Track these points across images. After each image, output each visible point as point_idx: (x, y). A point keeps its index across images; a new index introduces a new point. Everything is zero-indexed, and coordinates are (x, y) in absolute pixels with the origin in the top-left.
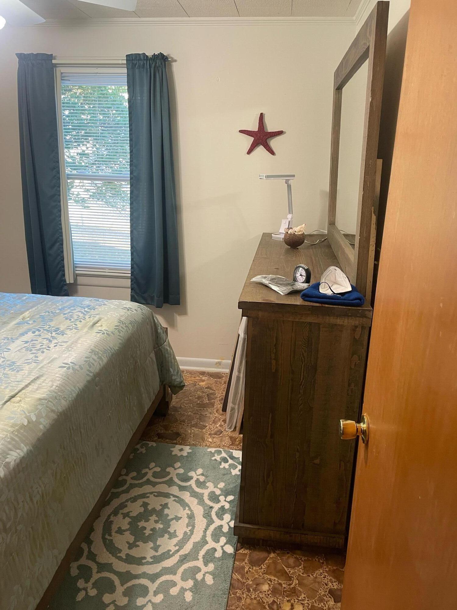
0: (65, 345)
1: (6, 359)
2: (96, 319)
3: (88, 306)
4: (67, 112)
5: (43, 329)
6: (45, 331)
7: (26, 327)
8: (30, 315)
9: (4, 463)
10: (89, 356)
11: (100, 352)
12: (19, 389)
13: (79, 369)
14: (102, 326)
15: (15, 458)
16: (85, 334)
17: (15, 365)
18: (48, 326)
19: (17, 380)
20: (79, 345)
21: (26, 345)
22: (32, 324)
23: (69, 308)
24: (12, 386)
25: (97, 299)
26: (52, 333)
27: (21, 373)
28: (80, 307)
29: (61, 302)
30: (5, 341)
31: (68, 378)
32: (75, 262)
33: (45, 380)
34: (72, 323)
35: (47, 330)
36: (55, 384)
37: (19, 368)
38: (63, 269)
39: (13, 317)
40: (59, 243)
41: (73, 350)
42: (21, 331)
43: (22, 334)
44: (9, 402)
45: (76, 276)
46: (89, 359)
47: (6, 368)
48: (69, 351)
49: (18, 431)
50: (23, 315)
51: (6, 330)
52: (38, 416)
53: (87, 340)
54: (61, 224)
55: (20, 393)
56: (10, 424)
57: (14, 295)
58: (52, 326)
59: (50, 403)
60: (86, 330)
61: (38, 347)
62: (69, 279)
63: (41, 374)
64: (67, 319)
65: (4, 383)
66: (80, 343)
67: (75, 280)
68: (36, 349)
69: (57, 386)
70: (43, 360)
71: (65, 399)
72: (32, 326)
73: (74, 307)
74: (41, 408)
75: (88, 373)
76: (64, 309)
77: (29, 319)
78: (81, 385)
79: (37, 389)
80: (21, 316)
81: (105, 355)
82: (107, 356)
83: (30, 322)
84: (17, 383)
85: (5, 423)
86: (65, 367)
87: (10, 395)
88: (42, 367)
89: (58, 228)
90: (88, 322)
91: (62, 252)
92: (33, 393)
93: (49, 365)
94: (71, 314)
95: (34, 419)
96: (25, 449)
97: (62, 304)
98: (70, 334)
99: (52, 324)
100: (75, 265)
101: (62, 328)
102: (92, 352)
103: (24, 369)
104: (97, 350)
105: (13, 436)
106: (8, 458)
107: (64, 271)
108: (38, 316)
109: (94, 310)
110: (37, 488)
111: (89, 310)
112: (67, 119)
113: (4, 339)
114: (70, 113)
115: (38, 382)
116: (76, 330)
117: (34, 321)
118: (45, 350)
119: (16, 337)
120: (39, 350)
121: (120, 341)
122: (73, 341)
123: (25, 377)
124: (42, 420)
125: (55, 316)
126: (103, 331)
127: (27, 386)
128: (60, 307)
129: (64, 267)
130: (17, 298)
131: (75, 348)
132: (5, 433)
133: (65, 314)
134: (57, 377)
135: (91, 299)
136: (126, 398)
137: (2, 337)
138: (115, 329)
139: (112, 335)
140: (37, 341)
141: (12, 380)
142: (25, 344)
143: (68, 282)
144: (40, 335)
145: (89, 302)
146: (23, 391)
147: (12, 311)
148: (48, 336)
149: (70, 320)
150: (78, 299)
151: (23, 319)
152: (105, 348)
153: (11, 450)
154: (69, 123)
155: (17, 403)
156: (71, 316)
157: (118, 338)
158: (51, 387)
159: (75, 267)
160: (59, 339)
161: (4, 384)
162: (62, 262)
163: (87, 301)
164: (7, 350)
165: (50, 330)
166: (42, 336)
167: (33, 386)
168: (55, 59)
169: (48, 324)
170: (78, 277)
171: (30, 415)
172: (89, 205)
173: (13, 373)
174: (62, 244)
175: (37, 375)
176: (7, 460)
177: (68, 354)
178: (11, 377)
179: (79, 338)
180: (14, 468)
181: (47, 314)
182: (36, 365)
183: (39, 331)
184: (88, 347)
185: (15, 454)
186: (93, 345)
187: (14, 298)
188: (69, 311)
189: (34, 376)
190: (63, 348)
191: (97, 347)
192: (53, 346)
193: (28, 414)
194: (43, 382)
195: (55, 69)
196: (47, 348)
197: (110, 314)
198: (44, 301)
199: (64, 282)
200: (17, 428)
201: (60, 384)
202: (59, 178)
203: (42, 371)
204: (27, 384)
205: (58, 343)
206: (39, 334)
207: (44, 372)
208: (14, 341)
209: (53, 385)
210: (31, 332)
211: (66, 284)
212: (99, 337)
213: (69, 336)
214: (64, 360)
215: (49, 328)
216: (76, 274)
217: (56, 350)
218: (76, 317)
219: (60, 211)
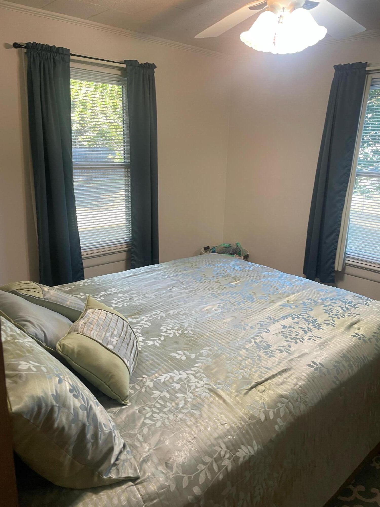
0: (319, 341)
1: (264, 340)
2: (355, 320)
3: (350, 302)
4: (370, 115)
5: (302, 318)
6: (303, 320)
7: (288, 310)
8: (295, 299)
9: (234, 456)
10: (339, 361)
11: (352, 359)
12: (266, 377)
13: (326, 373)
14: (359, 329)
15: (245, 454)
16: (341, 334)
17: (269, 349)
18: (307, 315)
19: (267, 366)
20: (332, 345)
21: (283, 330)
22: (294, 308)
23: (331, 300)
24: (261, 372)
25: (360, 296)
26: (309, 324)
27: (272, 359)
28: (342, 301)
29: (324, 292)
30: (267, 321)
31: (313, 381)
32: (347, 253)
33: (291, 375)
34: (330, 318)
35: (306, 320)
36: (300, 384)
37: (272, 353)
38: (334, 257)
39: (280, 298)
40: (335, 234)
41: (324, 348)
42: (283, 314)
43: (283, 318)
44: (254, 389)
45: (345, 265)
46: (338, 365)
47: (261, 350)
48: (321, 349)
49: (254, 425)
50: (289, 297)
51: (271, 309)
52: (277, 415)
53: (340, 342)
54: (341, 217)
55: (266, 383)
56: (250, 415)
57: (287, 275)
58: (311, 316)
59: (290, 403)
60: (342, 329)
61: (293, 335)
62: (338, 267)
63: (289, 367)
64: (326, 312)
65: (256, 365)
66: (333, 343)
67: (344, 269)
68: (291, 337)
69: (300, 387)
70: (294, 351)
71: (306, 403)
72: (293, 311)
73: (336, 300)
74: (281, 406)
75: (335, 380)
76: (326, 300)
77: (292, 303)
78: (325, 391)
79: (281, 384)
80: (287, 298)
81: (357, 363)
82: (358, 366)
83: (293, 307)
84: (266, 370)
85: (246, 411)
86: (312, 367)
87: (257, 382)
88: (292, 360)
89: (338, 220)
90: (346, 321)
91: (337, 242)
92: (277, 387)
93: (299, 359)
94: (331, 307)
95: (271, 416)
96: (256, 448)
97: (326, 294)
98: (325, 330)
99: (312, 314)
100: (346, 255)
101: (320, 320)
102: (344, 357)
103: (276, 356)
104: (349, 356)
105: (248, 429)
106: (239, 452)
107: (335, 259)
108: (301, 302)
109: (355, 308)
110: (260, 489)
111: (349, 307)
112: (369, 121)
113: (267, 318)
114: (373, 115)
115: (285, 375)
116: (332, 327)
117: (296, 306)
118: (298, 341)
119: (278, 318)
120: (293, 339)
121: (376, 352)
122: (327, 339)
123: (274, 366)
124: (279, 420)
125: (316, 306)
126: (360, 336)
127: (274, 376)
128: (323, 297)
129: (335, 255)
130: (288, 279)
131: (328, 347)
132: (242, 423)
133: (326, 306)
134: (303, 376)
135: (354, 294)
136: (371, 412)
137: (267, 316)
138: (373, 336)
139: (368, 342)
140: (294, 328)
141: (263, 364)
142: (283, 328)
143: (336, 270)
144: (298, 323)
145: (352, 297)
146: (269, 381)
147: (281, 292)
148: (304, 326)
149: (329, 314)
150: (342, 292)
151: (288, 301)
152: (359, 356)
153: (243, 444)
154: (369, 124)
155: (261, 392)
156: (331, 309)
157: (375, 348)
158: (295, 385)
159: (345, 257)
160: (314, 333)
161: (255, 367)
162: (334, 251)
163: (350, 296)
164: (267, 331)
165: (308, 320)
166: (299, 324)
167: (279, 378)
168: (369, 66)
169: (307, 313)
170: (347, 267)
171: (269, 411)
172: (372, 196)
173: (265, 357)
174: (338, 235)
175: (285, 368)
176: (238, 454)
177: (319, 353)
178: (263, 361)
179: (334, 337)
180: (241, 465)
181: (309, 301)
182: (287, 355)
183: (298, 318)
184: (341, 350)
185: (246, 451)
186: (346, 349)
187: (286, 278)
188: (330, 303)
189: (283, 367)
190: (316, 343)
191: (349, 353)
192: (307, 338)
193: (267, 410)
194: (289, 377)
195: (366, 76)
196: (301, 340)
197: (370, 317)
198: (309, 287)
199: (332, 269)
200: (254, 421)
201: (304, 385)
202: (349, 176)
203: (290, 364)
204: (274, 374)
205: (312, 337)
206: (297, 321)
207: (292, 366)
208: (275, 322)
209: (297, 384)
210: (291, 317)
211: (334, 271)
212: (353, 342)
213: (325, 331)
214: (314, 358)
215: (308, 317)
216: (346, 263)
217: (309, 344)
218: (335, 312)
219: (343, 205)
